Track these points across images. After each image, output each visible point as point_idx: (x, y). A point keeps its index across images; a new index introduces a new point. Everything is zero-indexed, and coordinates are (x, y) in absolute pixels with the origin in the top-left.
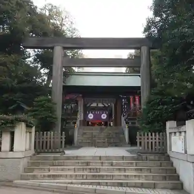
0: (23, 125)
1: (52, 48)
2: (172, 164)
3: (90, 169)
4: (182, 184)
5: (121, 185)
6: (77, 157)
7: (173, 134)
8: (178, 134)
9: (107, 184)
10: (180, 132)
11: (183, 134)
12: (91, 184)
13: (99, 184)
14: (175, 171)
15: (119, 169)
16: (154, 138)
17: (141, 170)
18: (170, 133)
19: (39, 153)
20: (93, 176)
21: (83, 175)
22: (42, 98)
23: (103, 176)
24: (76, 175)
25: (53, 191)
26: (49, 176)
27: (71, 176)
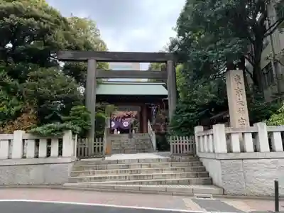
0: (70, 132)
1: (86, 61)
2: (202, 163)
3: (131, 171)
4: (212, 179)
5: (160, 183)
6: (117, 161)
7: (201, 138)
8: (206, 137)
9: (148, 183)
10: (208, 135)
11: (210, 137)
12: (135, 183)
13: (141, 183)
14: (204, 169)
15: (157, 170)
16: (185, 141)
17: (176, 169)
18: (199, 137)
19: (80, 159)
20: (135, 176)
21: (126, 177)
22: (79, 107)
23: (144, 176)
24: (120, 177)
25: (102, 191)
26: (95, 178)
27: (115, 177)
